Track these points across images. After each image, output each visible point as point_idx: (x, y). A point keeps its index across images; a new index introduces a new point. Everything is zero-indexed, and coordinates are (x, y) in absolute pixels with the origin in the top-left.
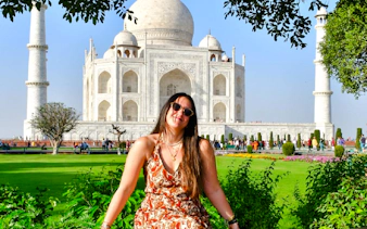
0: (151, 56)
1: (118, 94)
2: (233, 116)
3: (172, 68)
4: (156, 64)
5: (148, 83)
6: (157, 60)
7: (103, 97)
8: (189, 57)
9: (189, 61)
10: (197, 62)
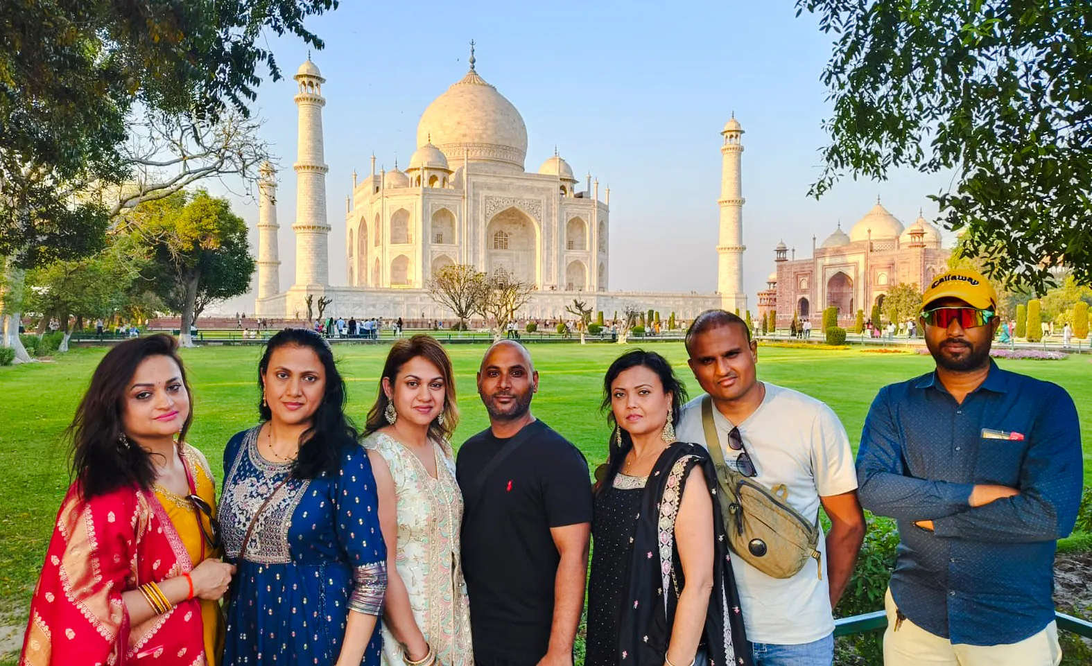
0: (475, 186)
1: (424, 245)
2: (595, 283)
3: (506, 206)
4: (482, 199)
5: (471, 229)
6: (483, 193)
7: (400, 249)
8: (531, 190)
9: (531, 196)
10: (543, 198)
